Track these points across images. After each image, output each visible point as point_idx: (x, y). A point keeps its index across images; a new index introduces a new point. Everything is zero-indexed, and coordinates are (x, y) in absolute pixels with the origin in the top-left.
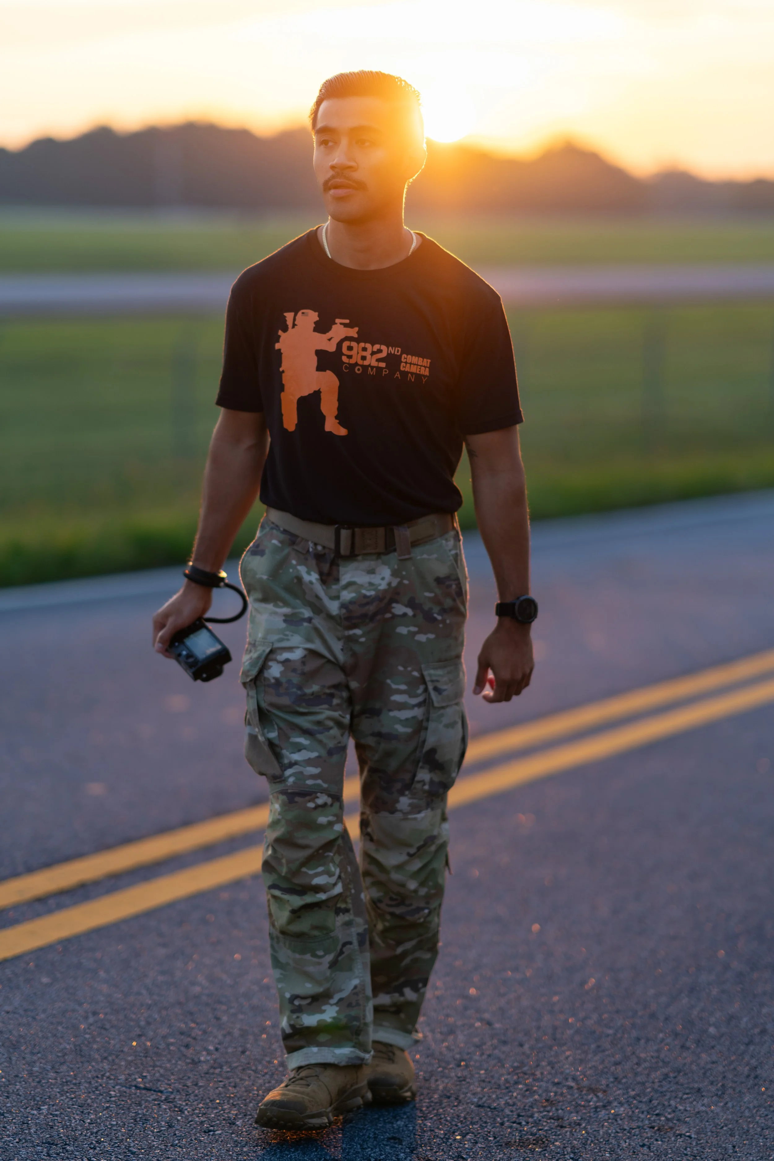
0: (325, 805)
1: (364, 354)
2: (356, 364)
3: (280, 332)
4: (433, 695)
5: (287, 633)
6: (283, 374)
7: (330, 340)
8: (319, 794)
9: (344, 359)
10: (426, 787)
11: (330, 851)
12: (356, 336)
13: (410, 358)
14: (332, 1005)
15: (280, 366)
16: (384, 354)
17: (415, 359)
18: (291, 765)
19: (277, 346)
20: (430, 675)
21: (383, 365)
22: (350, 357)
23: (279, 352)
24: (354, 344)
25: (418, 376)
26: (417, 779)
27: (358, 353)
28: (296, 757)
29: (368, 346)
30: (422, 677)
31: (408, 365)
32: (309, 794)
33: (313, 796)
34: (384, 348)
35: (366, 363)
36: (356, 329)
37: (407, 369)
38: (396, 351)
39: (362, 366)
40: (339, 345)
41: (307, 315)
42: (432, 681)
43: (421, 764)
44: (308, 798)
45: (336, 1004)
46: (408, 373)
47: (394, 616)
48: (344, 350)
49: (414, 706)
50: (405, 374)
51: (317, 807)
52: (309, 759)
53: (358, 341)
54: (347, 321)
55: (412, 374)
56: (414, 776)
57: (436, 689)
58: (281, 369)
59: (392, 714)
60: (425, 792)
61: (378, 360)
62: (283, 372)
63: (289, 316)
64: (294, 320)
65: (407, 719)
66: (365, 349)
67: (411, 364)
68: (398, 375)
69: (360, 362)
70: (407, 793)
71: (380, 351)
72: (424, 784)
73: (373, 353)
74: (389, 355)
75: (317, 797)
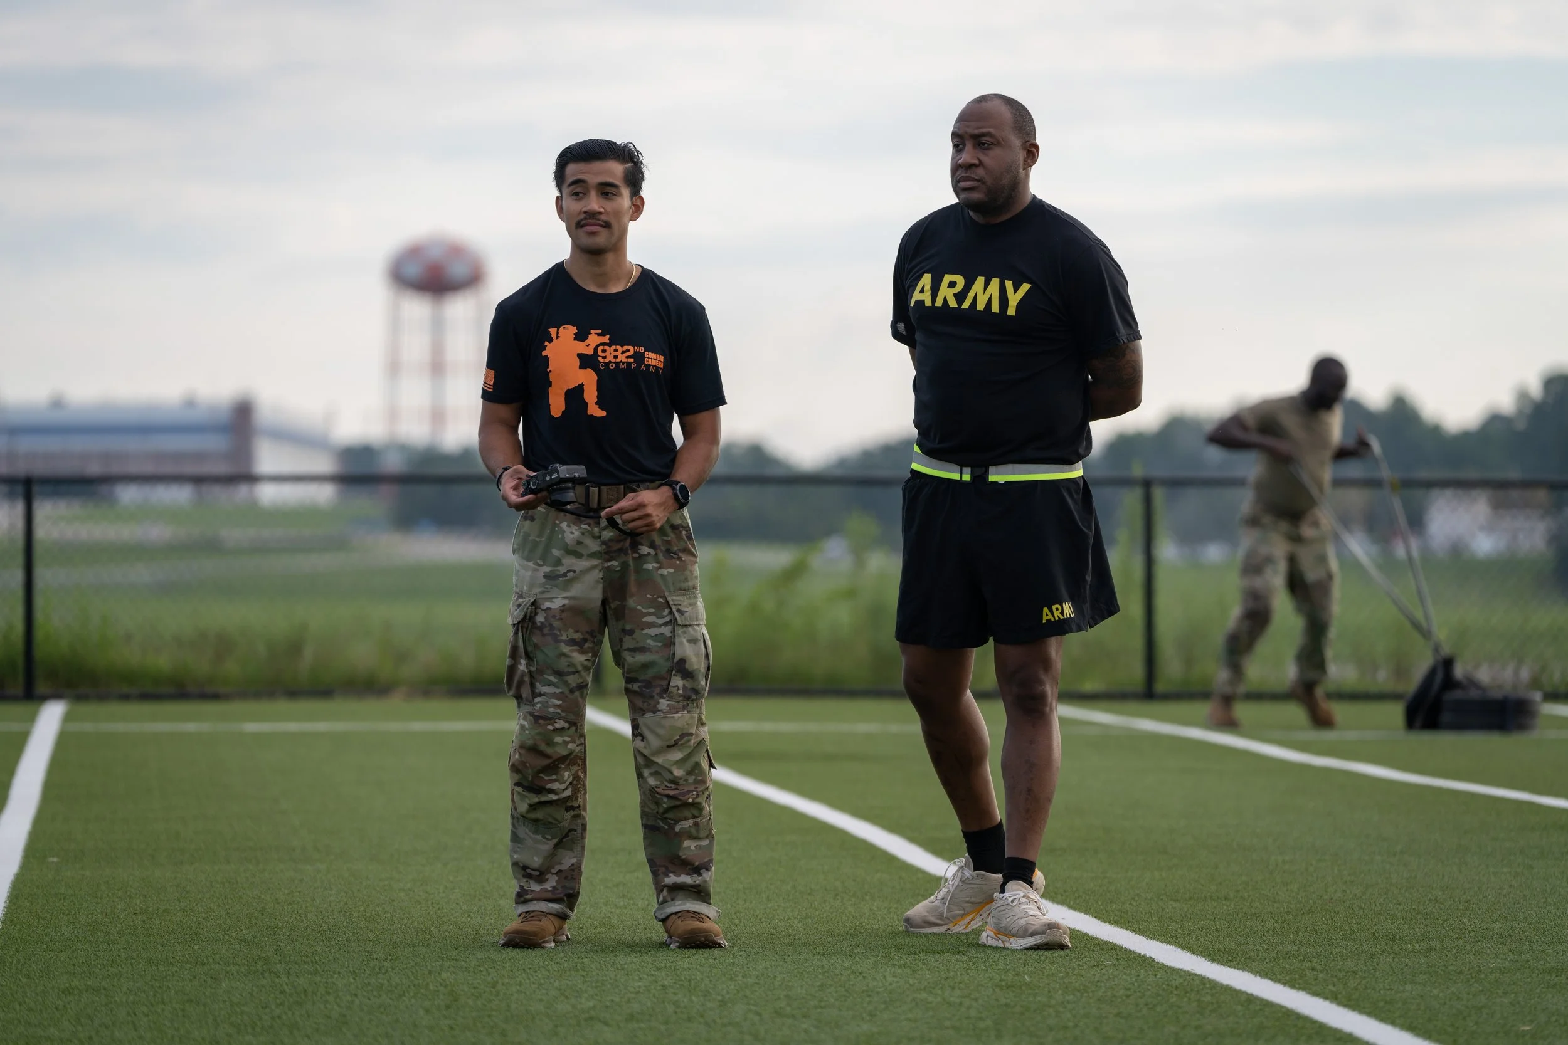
0: (563, 729)
1: (616, 353)
2: (610, 362)
3: (546, 343)
4: (677, 614)
5: (547, 586)
6: (550, 374)
7: (588, 346)
8: (557, 720)
9: (600, 359)
10: (681, 692)
11: (563, 764)
12: (608, 341)
13: (651, 355)
14: (553, 874)
15: (548, 368)
16: (631, 353)
17: (654, 356)
18: (540, 695)
19: (544, 353)
20: (673, 600)
21: (632, 360)
22: (604, 358)
23: (546, 357)
24: (607, 348)
25: (657, 368)
26: (671, 684)
27: (610, 354)
28: (545, 690)
29: (619, 347)
30: (667, 601)
31: (650, 360)
32: (550, 719)
33: (552, 721)
34: (631, 348)
35: (618, 360)
36: (608, 336)
37: (649, 363)
38: (641, 349)
39: (615, 363)
40: (596, 349)
41: (568, 329)
42: (675, 605)
43: (674, 672)
44: (548, 722)
45: (556, 874)
46: (650, 365)
47: (641, 556)
48: (600, 353)
49: (661, 625)
50: (648, 366)
51: (556, 730)
52: (555, 693)
53: (609, 345)
54: (600, 331)
55: (653, 366)
56: (670, 682)
57: (678, 611)
58: (548, 370)
59: (644, 632)
60: (681, 696)
61: (627, 357)
62: (550, 371)
63: (553, 331)
64: (558, 333)
65: (656, 635)
66: (616, 350)
67: (652, 359)
68: (643, 367)
69: (613, 360)
70: (665, 696)
71: (628, 350)
72: (678, 689)
73: (623, 353)
74: (636, 352)
75: (556, 722)
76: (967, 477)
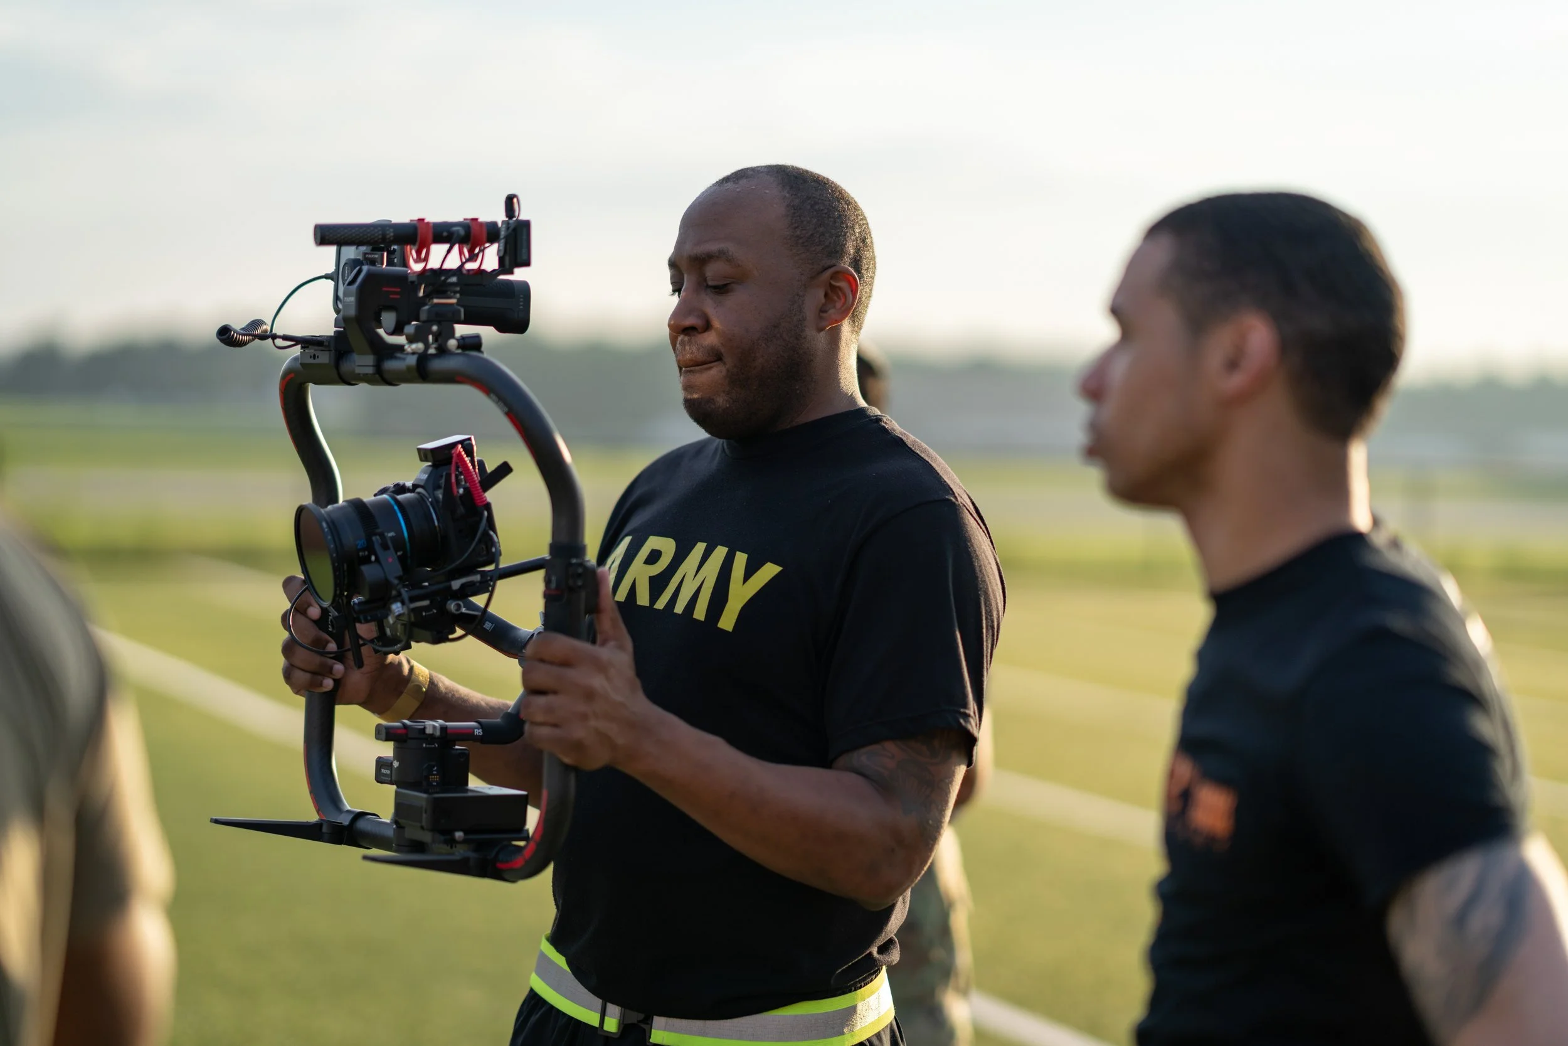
76: (611, 1025)
